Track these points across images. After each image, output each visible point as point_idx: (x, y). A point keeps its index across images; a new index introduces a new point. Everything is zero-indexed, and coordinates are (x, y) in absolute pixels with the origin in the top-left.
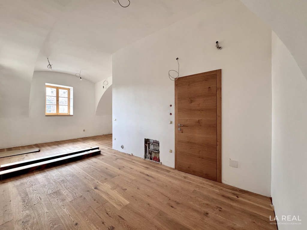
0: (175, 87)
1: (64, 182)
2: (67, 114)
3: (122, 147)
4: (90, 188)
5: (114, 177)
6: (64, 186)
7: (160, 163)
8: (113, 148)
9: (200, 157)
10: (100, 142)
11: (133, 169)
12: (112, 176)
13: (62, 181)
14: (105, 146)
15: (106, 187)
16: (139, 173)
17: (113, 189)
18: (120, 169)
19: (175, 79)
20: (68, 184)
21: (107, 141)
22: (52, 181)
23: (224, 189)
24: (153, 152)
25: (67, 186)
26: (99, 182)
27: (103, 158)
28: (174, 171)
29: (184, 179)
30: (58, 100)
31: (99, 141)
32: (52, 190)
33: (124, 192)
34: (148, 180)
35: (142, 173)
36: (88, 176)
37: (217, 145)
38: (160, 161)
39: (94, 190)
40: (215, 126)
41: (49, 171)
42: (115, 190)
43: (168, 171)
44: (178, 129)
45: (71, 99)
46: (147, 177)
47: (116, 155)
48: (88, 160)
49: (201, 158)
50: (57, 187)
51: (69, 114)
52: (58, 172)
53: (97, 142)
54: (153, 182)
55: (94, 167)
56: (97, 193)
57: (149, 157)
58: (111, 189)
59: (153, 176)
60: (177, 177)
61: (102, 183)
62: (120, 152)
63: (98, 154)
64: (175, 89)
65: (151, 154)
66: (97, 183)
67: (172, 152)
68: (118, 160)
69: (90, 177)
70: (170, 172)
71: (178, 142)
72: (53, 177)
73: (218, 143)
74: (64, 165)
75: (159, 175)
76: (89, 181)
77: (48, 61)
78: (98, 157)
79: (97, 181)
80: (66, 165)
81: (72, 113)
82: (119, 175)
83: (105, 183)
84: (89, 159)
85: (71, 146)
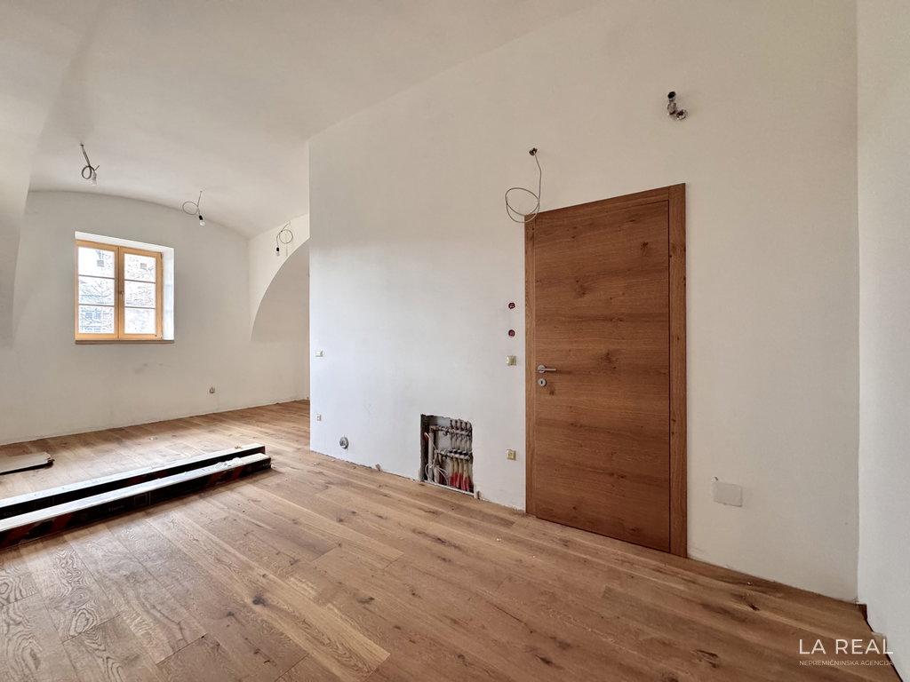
0: (526, 244)
1: (137, 581)
2: (154, 338)
3: (345, 444)
4: (237, 603)
5: (323, 553)
6: (138, 597)
7: (475, 495)
8: (311, 449)
9: (612, 474)
10: (265, 427)
11: (386, 518)
12: (317, 549)
13: (127, 578)
14: (284, 442)
15: (296, 593)
16: (410, 534)
17: (322, 599)
18: (341, 521)
19: (527, 217)
20: (154, 588)
21: (292, 425)
22: (88, 581)
23: (701, 579)
24: (448, 460)
25: (146, 599)
26: (271, 576)
27: (278, 484)
28: (525, 521)
29: (565, 550)
30: (119, 291)
31: (267, 425)
32: (88, 620)
33: (364, 610)
34: (444, 560)
35: (420, 533)
36: (229, 553)
37: (670, 434)
38: (476, 489)
39: (251, 611)
40: (663, 371)
41: (82, 540)
42: (330, 605)
43: (508, 524)
44: (537, 382)
45: (168, 286)
46: (438, 547)
47: (325, 472)
48: (229, 493)
49: (615, 476)
50: (109, 605)
51: (159, 337)
52: (117, 543)
53: (259, 428)
54: (462, 567)
55: (249, 518)
56: (262, 621)
57: (435, 474)
58: (317, 600)
59: (457, 543)
60: (537, 541)
61: (281, 576)
62: (335, 461)
63: (261, 469)
64: (526, 252)
65: (441, 464)
66: (264, 580)
67: (514, 459)
68: (333, 487)
69: (236, 557)
70: (514, 526)
71: (538, 426)
72: (96, 562)
73: (675, 428)
74: (138, 514)
75: (479, 538)
76: (233, 574)
77: (85, 153)
78: (263, 481)
79: (263, 572)
80: (149, 515)
81: (169, 334)
82: (340, 545)
83: (292, 579)
84: (231, 490)
85: (168, 443)
